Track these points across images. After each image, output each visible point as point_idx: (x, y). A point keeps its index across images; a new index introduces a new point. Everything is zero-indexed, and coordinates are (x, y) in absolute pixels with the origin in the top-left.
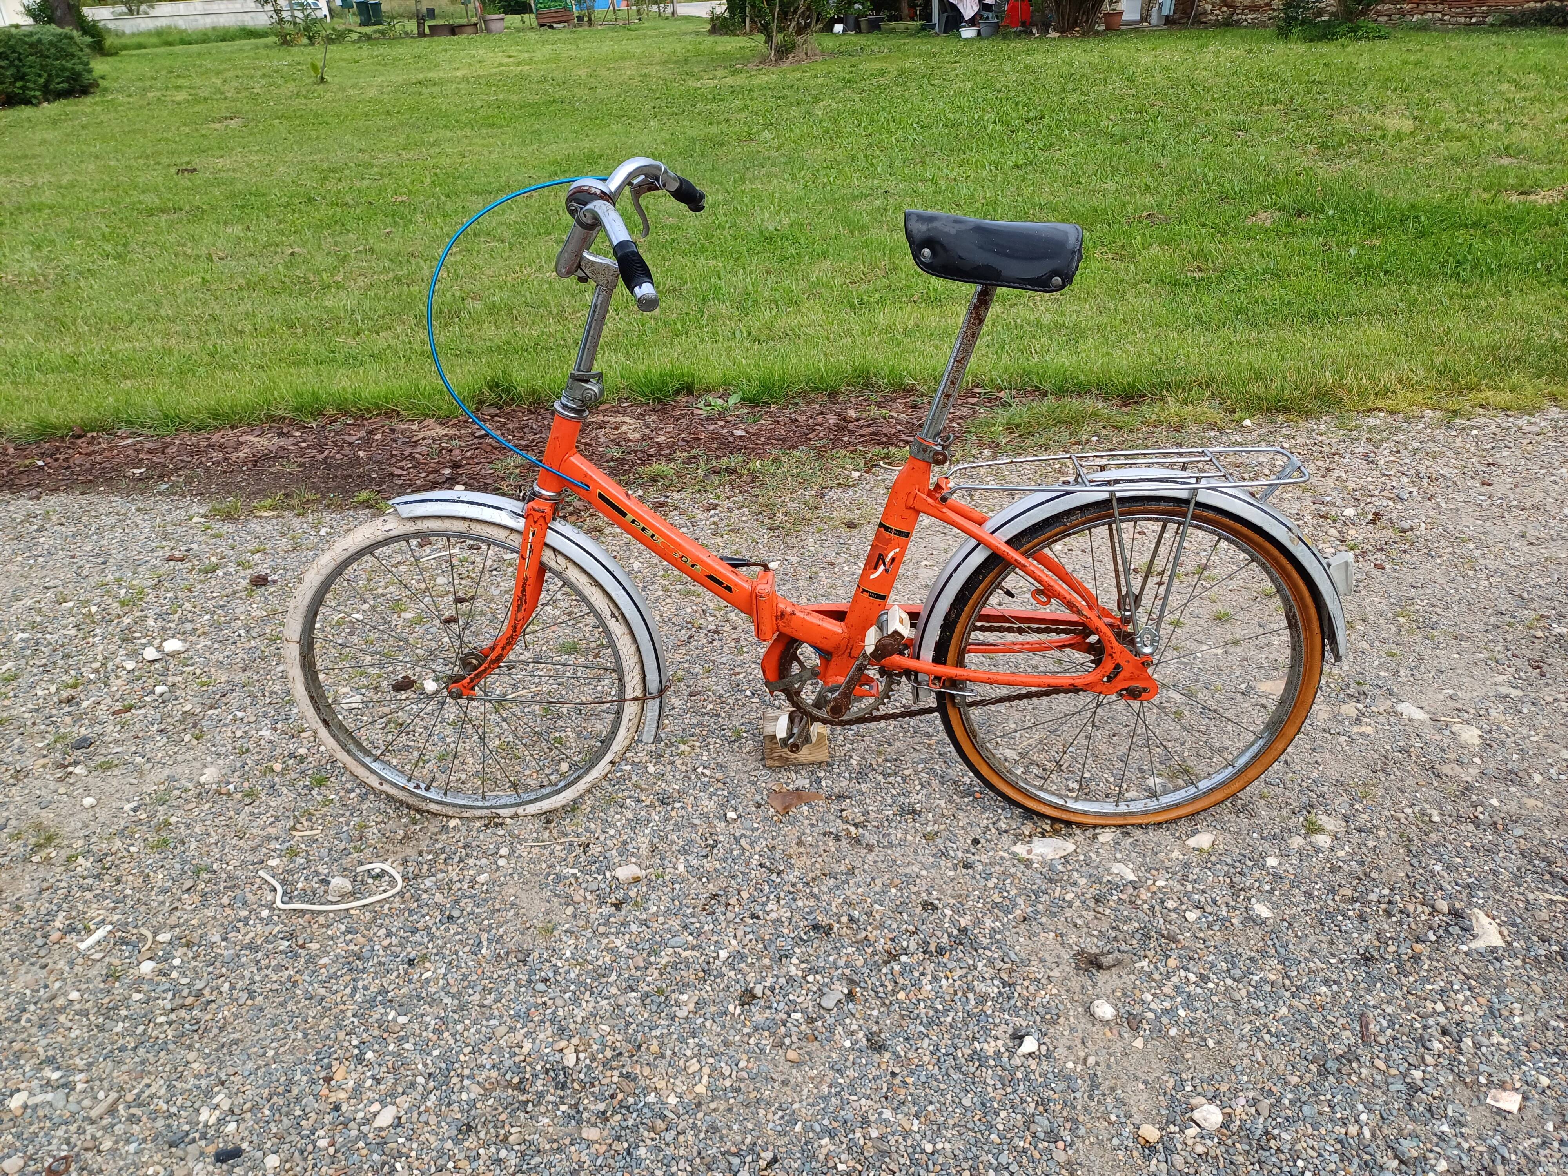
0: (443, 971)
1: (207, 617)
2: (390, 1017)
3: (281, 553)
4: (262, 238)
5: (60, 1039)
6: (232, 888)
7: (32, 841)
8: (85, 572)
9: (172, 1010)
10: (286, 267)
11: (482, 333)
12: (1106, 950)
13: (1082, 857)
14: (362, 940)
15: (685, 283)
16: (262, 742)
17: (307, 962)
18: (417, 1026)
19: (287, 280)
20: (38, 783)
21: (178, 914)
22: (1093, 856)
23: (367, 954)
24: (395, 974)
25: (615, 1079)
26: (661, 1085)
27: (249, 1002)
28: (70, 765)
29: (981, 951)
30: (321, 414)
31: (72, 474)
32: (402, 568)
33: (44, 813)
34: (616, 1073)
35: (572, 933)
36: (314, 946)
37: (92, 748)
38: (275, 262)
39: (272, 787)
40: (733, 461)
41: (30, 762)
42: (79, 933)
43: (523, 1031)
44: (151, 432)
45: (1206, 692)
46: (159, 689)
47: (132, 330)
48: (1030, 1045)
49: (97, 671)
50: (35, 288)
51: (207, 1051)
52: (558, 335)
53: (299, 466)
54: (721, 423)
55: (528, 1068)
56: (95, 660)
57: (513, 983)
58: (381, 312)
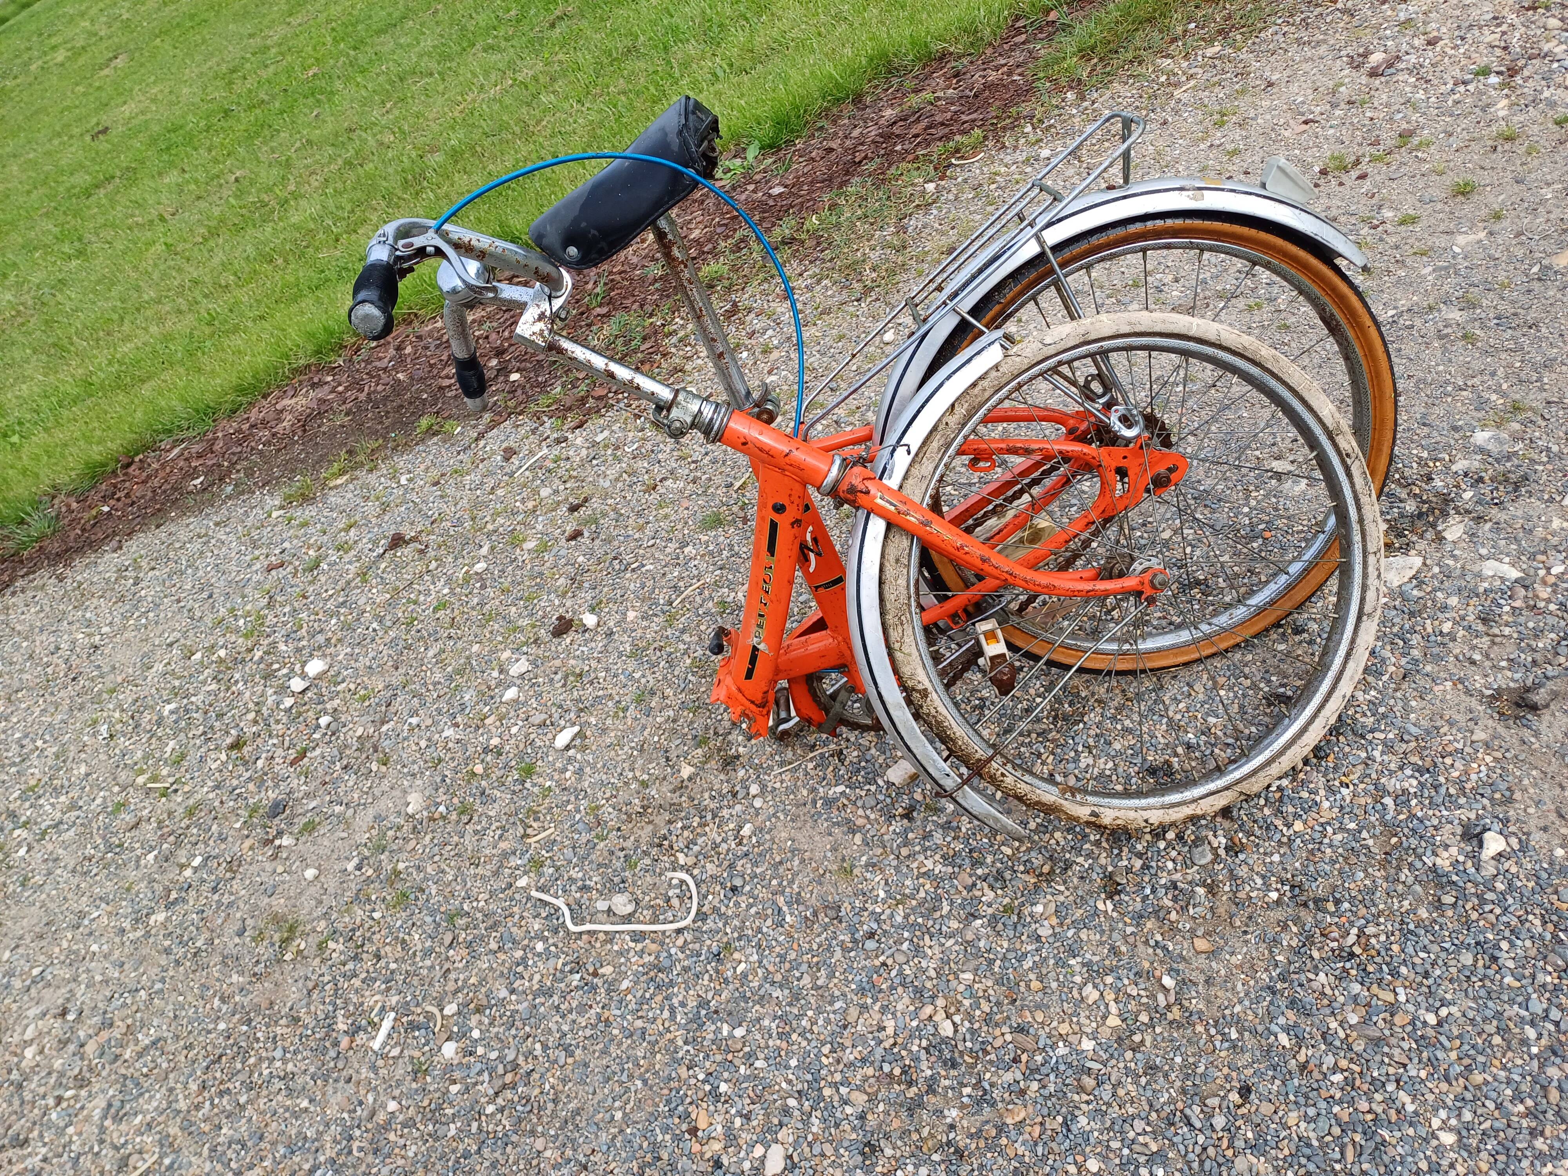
0: (755, 957)
1: (334, 621)
2: (725, 1033)
3: (374, 521)
4: (201, 176)
5: (401, 1162)
6: (494, 927)
7: (277, 937)
8: (198, 614)
9: (497, 1094)
10: (236, 197)
11: (456, 186)
12: (1529, 683)
13: (1436, 570)
14: (654, 947)
15: (637, 37)
16: (450, 745)
17: (608, 991)
18: (758, 1037)
19: (244, 211)
20: (255, 868)
21: (452, 976)
22: (1451, 562)
23: (666, 963)
24: (706, 977)
25: (1008, 1037)
26: (1064, 1029)
27: (570, 1060)
28: (275, 838)
29: (1369, 736)
30: (342, 347)
31: (139, 509)
32: (500, 492)
33: (274, 901)
34: (1006, 1029)
35: (874, 865)
36: (607, 970)
37: (288, 812)
38: (225, 196)
39: (483, 793)
40: (785, 229)
41: (236, 848)
42: (365, 1030)
43: (876, 1008)
44: (191, 433)
45: (1491, 295)
46: (324, 721)
47: (126, 327)
48: (1494, 844)
49: (255, 722)
50: (20, 320)
51: (552, 1132)
52: (534, 156)
53: (347, 414)
54: (751, 187)
55: (904, 1053)
56: (248, 711)
57: (838, 949)
58: (348, 207)
